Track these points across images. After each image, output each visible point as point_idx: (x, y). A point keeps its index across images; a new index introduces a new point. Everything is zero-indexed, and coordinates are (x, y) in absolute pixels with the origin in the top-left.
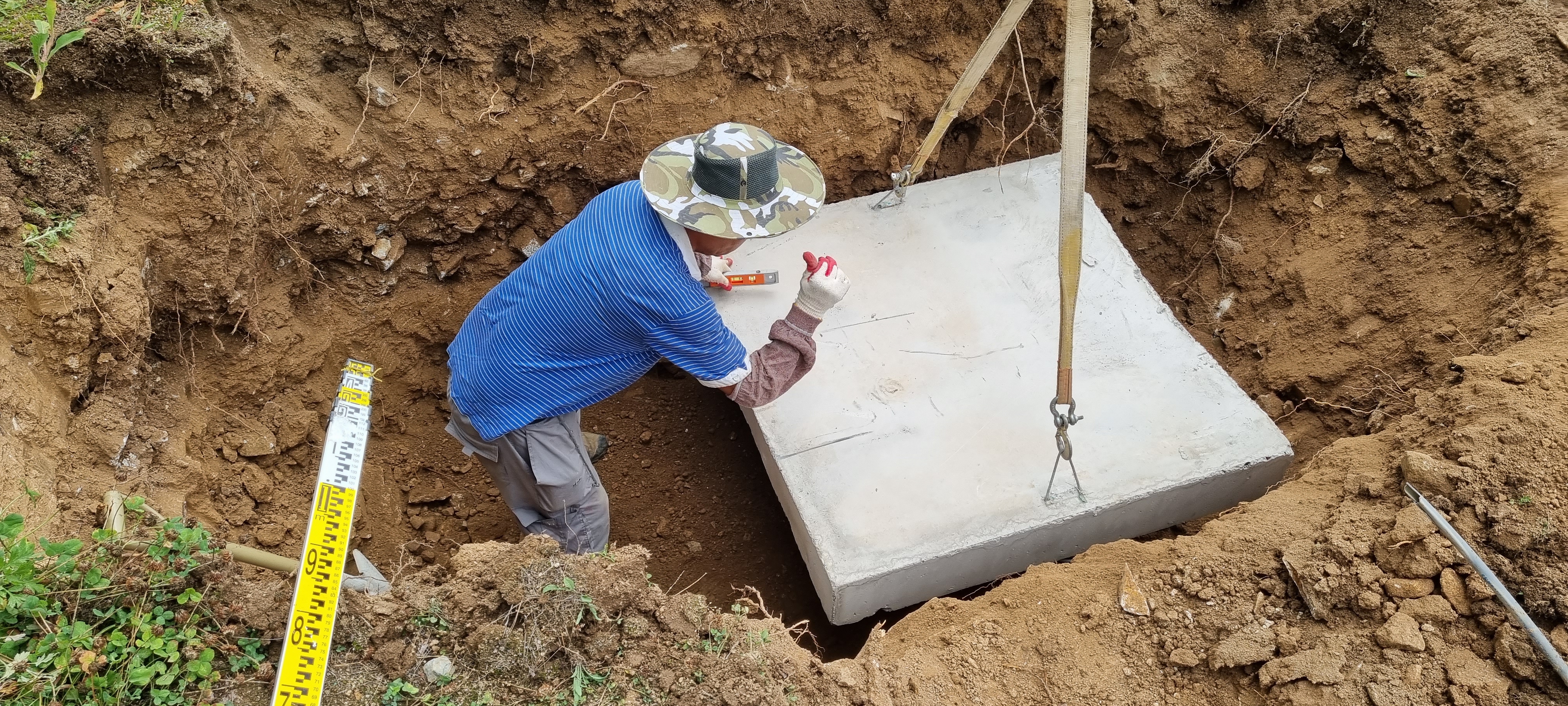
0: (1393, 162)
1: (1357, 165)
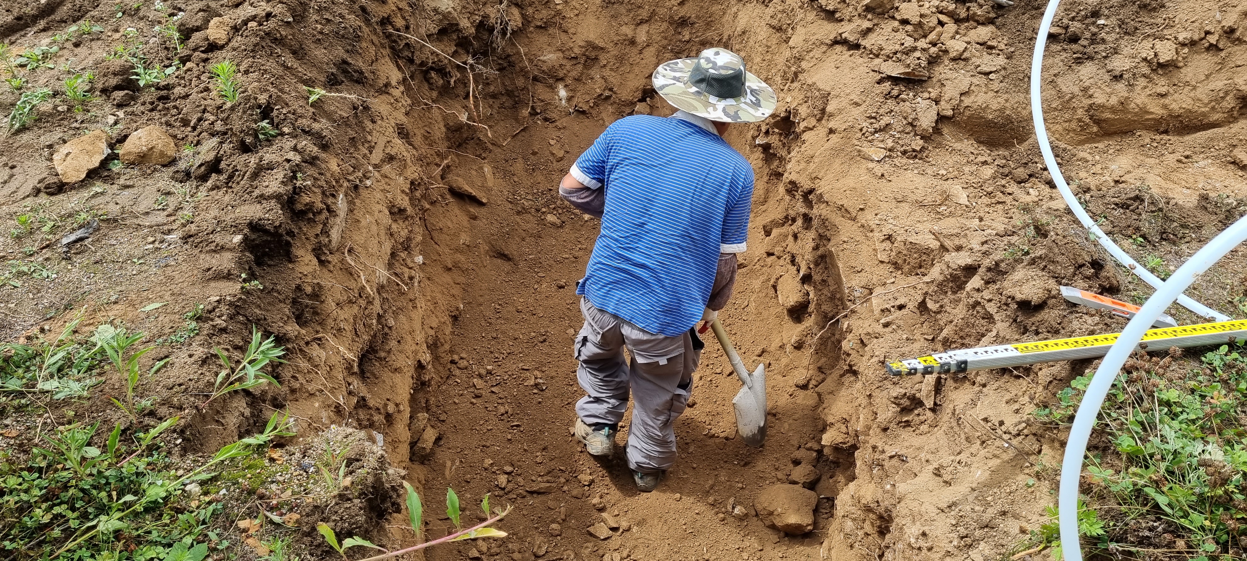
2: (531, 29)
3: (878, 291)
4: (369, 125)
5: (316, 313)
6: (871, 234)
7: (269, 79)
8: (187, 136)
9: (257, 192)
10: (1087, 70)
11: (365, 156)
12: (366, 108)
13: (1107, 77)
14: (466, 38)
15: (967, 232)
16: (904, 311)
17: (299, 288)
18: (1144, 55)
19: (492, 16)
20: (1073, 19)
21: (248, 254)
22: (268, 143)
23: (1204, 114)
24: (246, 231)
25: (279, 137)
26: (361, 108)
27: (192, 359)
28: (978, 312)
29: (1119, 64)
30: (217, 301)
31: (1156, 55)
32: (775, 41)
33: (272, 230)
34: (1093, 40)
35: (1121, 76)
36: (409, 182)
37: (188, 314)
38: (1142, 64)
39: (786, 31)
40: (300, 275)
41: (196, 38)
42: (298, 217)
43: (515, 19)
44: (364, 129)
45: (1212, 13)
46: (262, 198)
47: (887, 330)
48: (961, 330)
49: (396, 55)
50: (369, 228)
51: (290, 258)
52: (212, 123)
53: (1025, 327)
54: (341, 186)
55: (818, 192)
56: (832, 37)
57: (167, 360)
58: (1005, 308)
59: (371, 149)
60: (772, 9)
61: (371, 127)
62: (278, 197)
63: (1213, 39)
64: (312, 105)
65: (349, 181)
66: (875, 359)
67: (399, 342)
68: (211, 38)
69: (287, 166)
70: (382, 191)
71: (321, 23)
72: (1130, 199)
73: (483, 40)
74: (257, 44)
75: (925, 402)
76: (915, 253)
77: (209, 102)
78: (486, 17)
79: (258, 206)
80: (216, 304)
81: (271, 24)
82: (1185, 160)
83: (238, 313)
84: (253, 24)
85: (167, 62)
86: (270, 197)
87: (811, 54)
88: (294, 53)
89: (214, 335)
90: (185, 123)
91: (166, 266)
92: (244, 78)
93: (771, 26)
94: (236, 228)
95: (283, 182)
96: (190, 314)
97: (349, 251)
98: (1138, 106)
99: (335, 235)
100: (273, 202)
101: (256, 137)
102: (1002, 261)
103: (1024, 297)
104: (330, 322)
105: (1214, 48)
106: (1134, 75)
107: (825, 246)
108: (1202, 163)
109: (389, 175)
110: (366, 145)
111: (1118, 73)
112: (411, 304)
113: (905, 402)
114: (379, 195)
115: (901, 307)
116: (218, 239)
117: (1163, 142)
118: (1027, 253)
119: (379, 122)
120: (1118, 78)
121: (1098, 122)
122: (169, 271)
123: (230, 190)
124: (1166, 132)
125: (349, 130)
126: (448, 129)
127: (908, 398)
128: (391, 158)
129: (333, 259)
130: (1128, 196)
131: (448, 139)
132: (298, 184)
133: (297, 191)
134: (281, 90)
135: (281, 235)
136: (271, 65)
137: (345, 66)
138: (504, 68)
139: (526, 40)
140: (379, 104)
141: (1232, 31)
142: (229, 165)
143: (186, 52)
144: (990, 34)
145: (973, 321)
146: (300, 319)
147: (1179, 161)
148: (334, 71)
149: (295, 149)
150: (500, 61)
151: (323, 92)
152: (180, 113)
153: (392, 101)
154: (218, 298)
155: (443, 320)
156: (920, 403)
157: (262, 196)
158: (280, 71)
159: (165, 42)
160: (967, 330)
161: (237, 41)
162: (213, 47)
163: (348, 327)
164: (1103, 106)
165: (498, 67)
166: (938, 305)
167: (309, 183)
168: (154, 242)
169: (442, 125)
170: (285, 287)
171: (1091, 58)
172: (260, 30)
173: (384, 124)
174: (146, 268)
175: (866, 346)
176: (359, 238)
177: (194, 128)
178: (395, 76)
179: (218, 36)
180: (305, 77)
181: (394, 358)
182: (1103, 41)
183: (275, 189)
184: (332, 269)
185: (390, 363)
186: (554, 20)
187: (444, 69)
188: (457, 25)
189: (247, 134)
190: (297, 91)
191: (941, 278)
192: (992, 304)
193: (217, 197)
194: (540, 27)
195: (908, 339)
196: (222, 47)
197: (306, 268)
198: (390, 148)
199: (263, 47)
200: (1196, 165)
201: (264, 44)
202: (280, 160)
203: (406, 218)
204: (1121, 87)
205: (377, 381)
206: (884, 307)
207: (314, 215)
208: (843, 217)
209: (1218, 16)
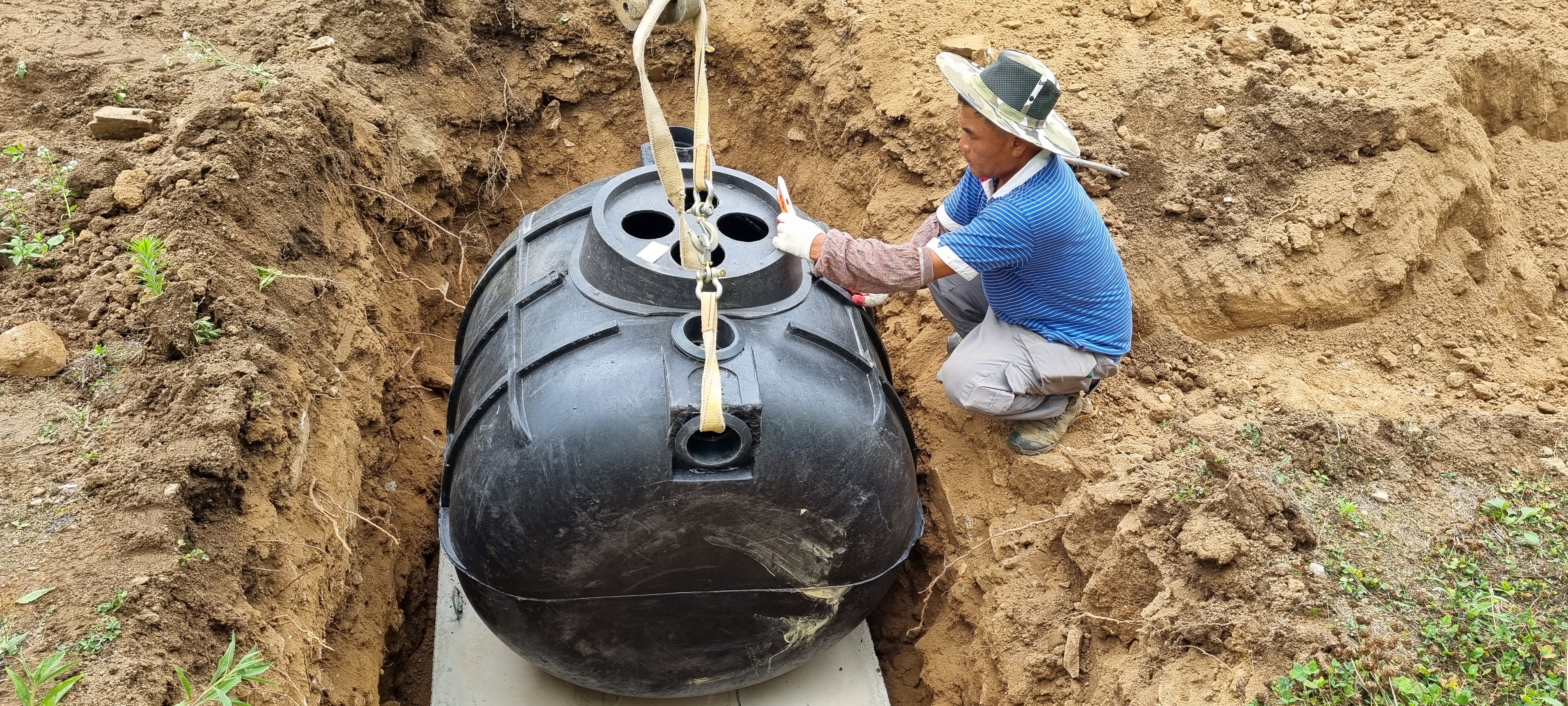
0: (595, 82)
1: (575, 101)
2: (534, 176)
3: (996, 523)
4: (334, 311)
5: (269, 582)
6: (984, 451)
7: (206, 257)
8: (82, 334)
9: (197, 420)
10: (1217, 255)
11: (329, 354)
12: (332, 289)
13: (1238, 263)
14: (450, 188)
15: (1108, 455)
16: (1031, 550)
17: (252, 551)
18: (1278, 239)
19: (484, 160)
20: (1197, 195)
21: (184, 509)
22: (207, 348)
23: (1343, 307)
24: (185, 477)
25: (223, 339)
26: (325, 290)
27: (117, 678)
28: (1135, 560)
29: (1250, 248)
30: (146, 583)
31: (1290, 239)
32: (845, 204)
33: (221, 474)
34: (1222, 220)
35: (1254, 262)
36: (382, 383)
37: (104, 605)
38: (1275, 249)
39: (859, 193)
40: (254, 533)
41: (96, 197)
42: (251, 450)
43: (513, 164)
44: (327, 316)
45: (1347, 194)
46: (205, 430)
47: (1011, 574)
48: (1113, 580)
49: (363, 213)
50: (336, 453)
51: (239, 507)
52: (122, 317)
53: (1210, 590)
54: (304, 401)
55: (913, 395)
56: (920, 204)
57: (77, 678)
58: (1173, 559)
59: (336, 343)
60: (842, 166)
61: (336, 314)
62: (228, 427)
63: (1350, 223)
64: (264, 291)
65: (312, 391)
66: (1000, 614)
67: (366, 603)
68: (120, 198)
69: (239, 381)
70: (349, 398)
71: (273, 180)
72: (1310, 427)
73: (470, 189)
74: (190, 209)
75: (1070, 671)
76: (1042, 477)
77: (115, 287)
78: (476, 161)
79: (201, 441)
80: (143, 587)
81: (210, 182)
82: (1327, 360)
83: (175, 599)
84: (183, 183)
85: (50, 229)
86: (219, 427)
87: (895, 224)
88: (239, 220)
89: (141, 634)
90: (80, 315)
91: (63, 531)
92: (171, 256)
93: (840, 185)
94: (170, 474)
95: (234, 405)
96: (108, 605)
97: (314, 490)
98: (1272, 296)
99: (296, 469)
100: (223, 436)
101: (191, 339)
102: (1166, 500)
103: (1209, 554)
104: (290, 594)
105: (1349, 232)
106: (1267, 261)
107: (923, 463)
108: (1346, 364)
109: (358, 377)
110: (330, 338)
111: (1250, 259)
112: (381, 549)
113: (1045, 671)
114: (346, 406)
115: (1027, 545)
116: (143, 490)
117: (1300, 338)
118: (1203, 496)
119: (347, 306)
120: (1249, 264)
121: (1229, 314)
122: (68, 538)
123: (151, 414)
124: (1304, 326)
125: (311, 321)
126: (422, 304)
127: (1048, 666)
128: (360, 354)
129: (293, 502)
130: (1307, 424)
131: (422, 316)
132: (254, 405)
133: (251, 416)
134: (222, 272)
135: (231, 480)
136: (208, 237)
137: (303, 234)
138: (497, 225)
139: (526, 191)
140: (346, 282)
141: (1370, 214)
142: (150, 379)
143: (81, 217)
144: (1105, 209)
145: (1128, 571)
146: (251, 593)
147: (1321, 361)
148: (291, 241)
149: (247, 356)
150: (491, 216)
151: (279, 273)
152: (72, 302)
153: (361, 275)
154: (146, 579)
155: (417, 563)
156: (1063, 672)
157: (206, 426)
158: (219, 245)
159: (47, 200)
160: (1121, 580)
161: (158, 204)
162: (119, 209)
163: (312, 598)
164: (1236, 297)
165: (489, 223)
166: (1078, 547)
167: (269, 403)
168: (42, 495)
169: (414, 299)
170: (234, 553)
171: (1218, 241)
172: (194, 191)
173: (352, 308)
174: (33, 534)
175: (984, 592)
176: (325, 469)
177: (94, 324)
178: (363, 242)
179: (129, 195)
180: (253, 253)
181: (361, 628)
182: (1232, 222)
183: (225, 415)
184: (292, 517)
185: (357, 636)
186: (563, 166)
187: (420, 227)
188: (440, 172)
189: (179, 336)
190: (243, 272)
191: (1082, 514)
192: (1156, 552)
193: (132, 425)
194: (546, 175)
195: (1039, 586)
196: (135, 210)
197: (261, 521)
198: (359, 340)
199: (197, 213)
200: (1339, 366)
201: (198, 209)
202: (227, 372)
203: (378, 433)
204: (1254, 275)
205: (339, 664)
206: (1005, 545)
207: (273, 446)
208: (946, 427)
209: (1354, 197)
